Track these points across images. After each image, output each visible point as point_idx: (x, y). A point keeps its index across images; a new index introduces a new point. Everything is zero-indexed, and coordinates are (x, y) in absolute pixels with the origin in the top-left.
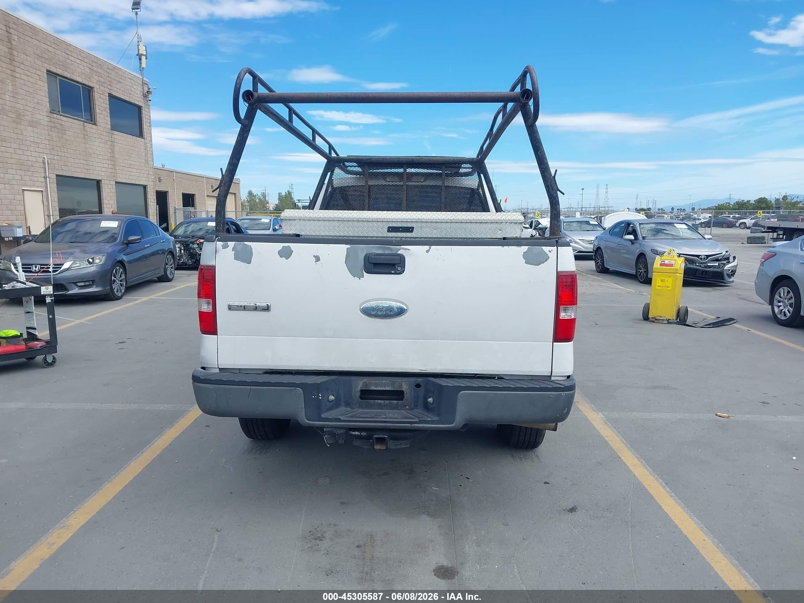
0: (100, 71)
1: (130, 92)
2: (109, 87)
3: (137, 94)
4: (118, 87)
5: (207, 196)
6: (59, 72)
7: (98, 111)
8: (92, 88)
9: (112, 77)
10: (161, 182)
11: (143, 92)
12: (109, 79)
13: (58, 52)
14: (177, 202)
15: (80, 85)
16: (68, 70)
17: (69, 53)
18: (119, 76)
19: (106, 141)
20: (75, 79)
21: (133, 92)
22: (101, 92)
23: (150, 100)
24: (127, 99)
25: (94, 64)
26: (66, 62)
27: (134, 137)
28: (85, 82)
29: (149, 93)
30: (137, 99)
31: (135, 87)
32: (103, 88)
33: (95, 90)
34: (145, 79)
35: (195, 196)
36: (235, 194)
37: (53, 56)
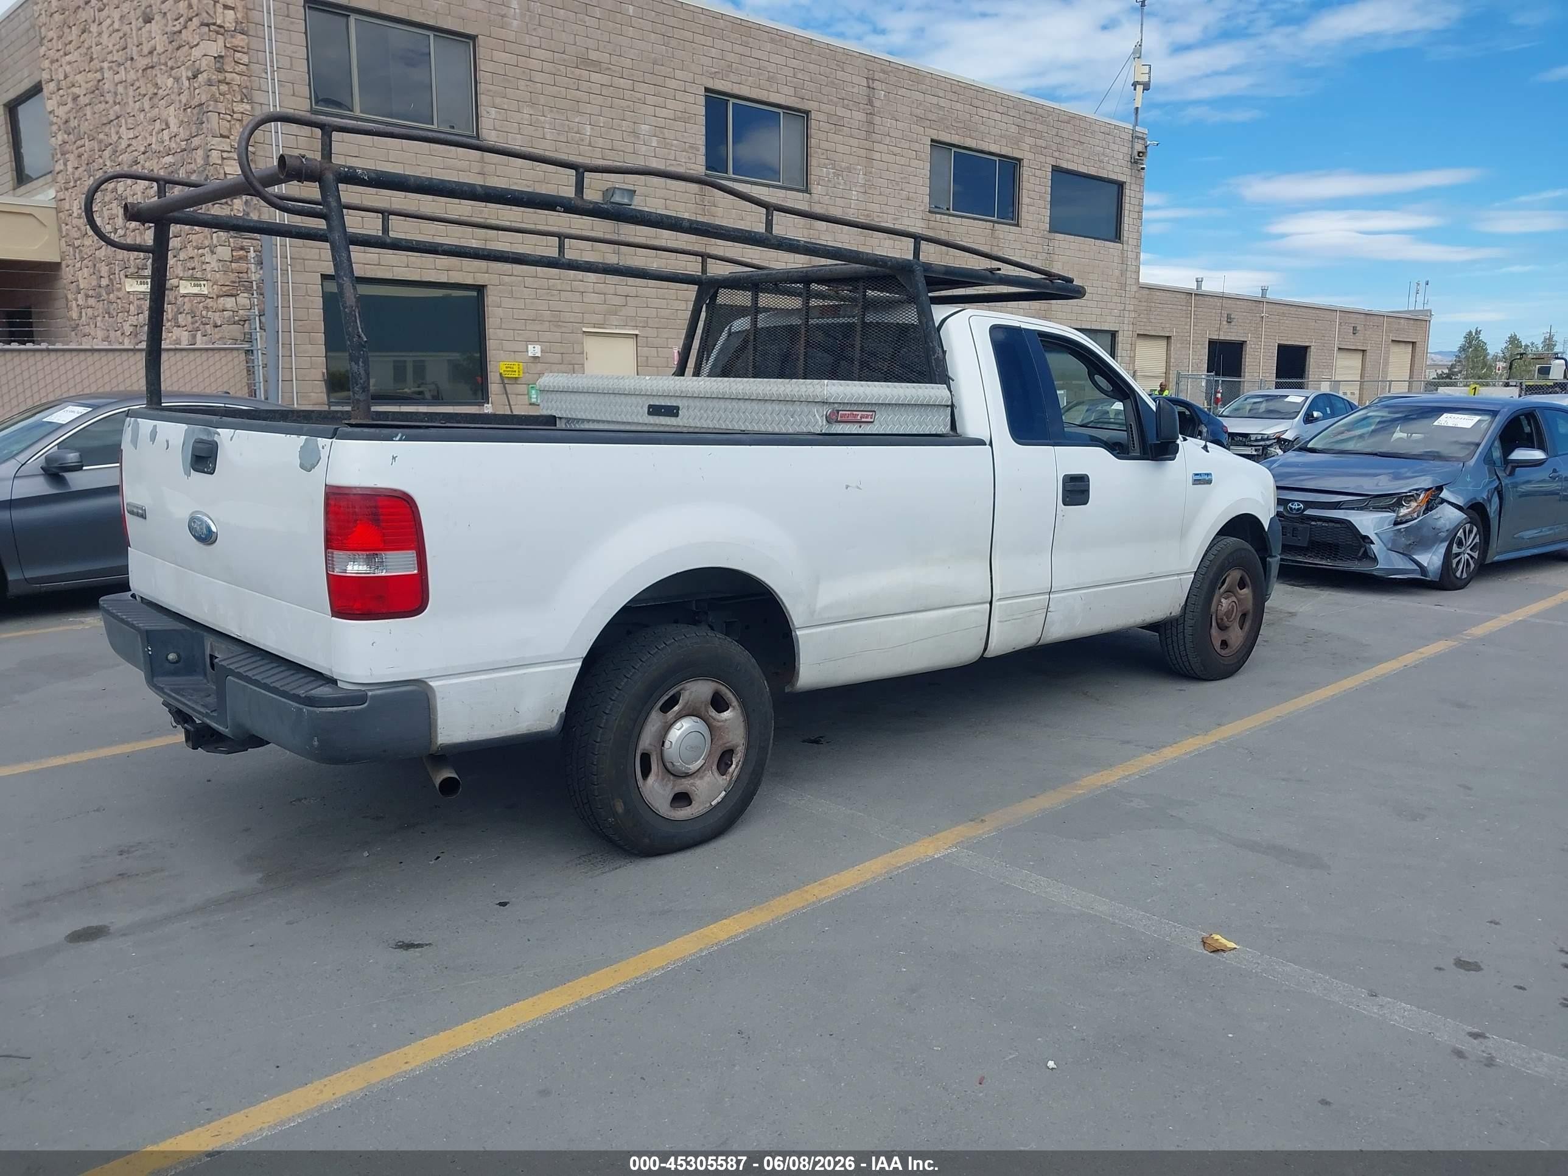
0: (1039, 127)
1: (1102, 158)
2: (1056, 154)
3: (1117, 160)
4: (1076, 151)
5: (1339, 349)
6: (955, 139)
7: (1025, 200)
8: (1020, 160)
9: (1065, 134)
10: (1233, 324)
11: (1131, 155)
12: (1059, 140)
13: (959, 106)
14: (1263, 362)
15: (997, 159)
16: (974, 134)
17: (979, 103)
18: (1082, 130)
19: (1035, 254)
20: (986, 149)
21: (1107, 156)
22: (1037, 165)
23: (1143, 169)
24: (1093, 171)
25: (1029, 117)
26: (970, 121)
27: (1098, 242)
28: (1005, 151)
29: (1141, 154)
30: (1115, 168)
31: (1115, 147)
32: (1042, 158)
33: (1025, 163)
34: (1138, 129)
35: (1308, 350)
36: (1413, 343)
37: (946, 113)
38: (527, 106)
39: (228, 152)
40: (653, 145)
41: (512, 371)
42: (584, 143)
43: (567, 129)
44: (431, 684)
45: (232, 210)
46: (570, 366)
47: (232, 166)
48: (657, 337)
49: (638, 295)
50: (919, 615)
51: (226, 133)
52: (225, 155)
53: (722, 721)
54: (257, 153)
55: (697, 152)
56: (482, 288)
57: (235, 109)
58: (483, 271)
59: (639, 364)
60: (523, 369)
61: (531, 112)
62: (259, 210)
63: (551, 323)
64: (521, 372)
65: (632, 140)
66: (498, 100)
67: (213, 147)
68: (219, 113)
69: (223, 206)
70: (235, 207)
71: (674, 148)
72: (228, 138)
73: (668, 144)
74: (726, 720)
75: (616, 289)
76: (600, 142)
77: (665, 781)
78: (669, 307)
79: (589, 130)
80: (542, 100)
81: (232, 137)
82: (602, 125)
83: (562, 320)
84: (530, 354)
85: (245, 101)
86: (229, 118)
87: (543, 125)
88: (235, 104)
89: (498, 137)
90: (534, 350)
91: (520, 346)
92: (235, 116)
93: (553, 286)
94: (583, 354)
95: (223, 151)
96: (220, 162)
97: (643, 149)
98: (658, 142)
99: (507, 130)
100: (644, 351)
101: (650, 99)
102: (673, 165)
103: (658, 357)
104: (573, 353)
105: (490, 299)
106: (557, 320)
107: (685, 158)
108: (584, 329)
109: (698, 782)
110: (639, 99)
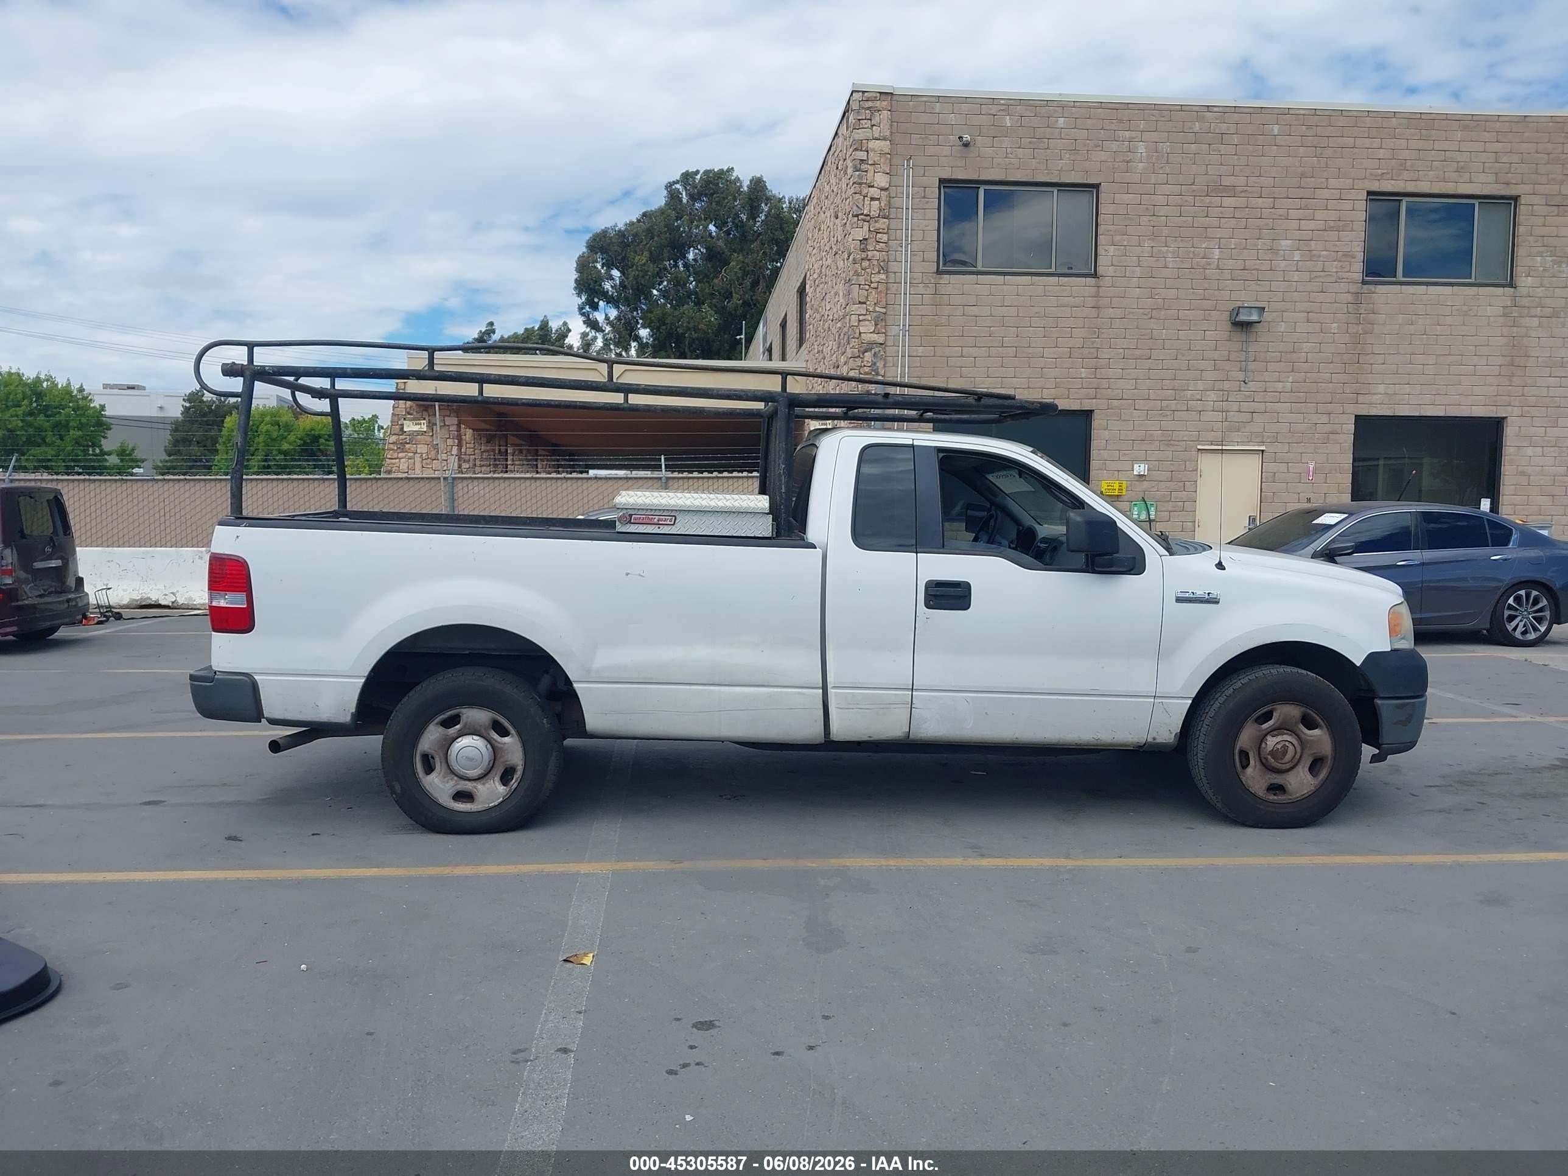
38: (1149, 239)
39: (864, 315)
40: (1295, 259)
41: (1113, 490)
42: (1212, 267)
43: (1192, 256)
44: (255, 677)
45: (862, 362)
46: (1180, 484)
47: (866, 326)
48: (1289, 452)
49: (1267, 411)
50: (723, 688)
51: (864, 300)
52: (861, 318)
53: (502, 744)
54: (888, 313)
55: (1353, 260)
56: (1089, 413)
57: (873, 280)
58: (1092, 397)
59: (1264, 480)
60: (1127, 487)
61: (1152, 245)
62: (885, 360)
63: (1161, 443)
64: (1124, 490)
65: (1269, 257)
66: (1117, 238)
67: (853, 313)
68: (860, 285)
69: (856, 359)
70: (865, 359)
71: (1322, 259)
72: (865, 303)
73: (1314, 255)
74: (505, 743)
75: (1240, 406)
76: (1230, 264)
77: (446, 779)
78: (1306, 421)
79: (1217, 253)
80: (1166, 231)
81: (868, 303)
82: (1233, 247)
83: (1174, 438)
84: (1135, 473)
85: (882, 272)
86: (867, 287)
87: (1165, 255)
88: (873, 276)
89: (1115, 272)
90: (1140, 469)
91: (1126, 466)
92: (873, 285)
93: (1167, 406)
94: (1197, 470)
95: (859, 315)
96: (856, 324)
97: (1283, 264)
98: (1302, 256)
99: (1125, 264)
100: (1271, 467)
101: (1293, 214)
102: (1320, 277)
103: (1288, 472)
104: (1185, 470)
105: (1097, 422)
106: (1169, 439)
107: (1336, 268)
108: (1199, 447)
109: (480, 787)
110: (1280, 216)
